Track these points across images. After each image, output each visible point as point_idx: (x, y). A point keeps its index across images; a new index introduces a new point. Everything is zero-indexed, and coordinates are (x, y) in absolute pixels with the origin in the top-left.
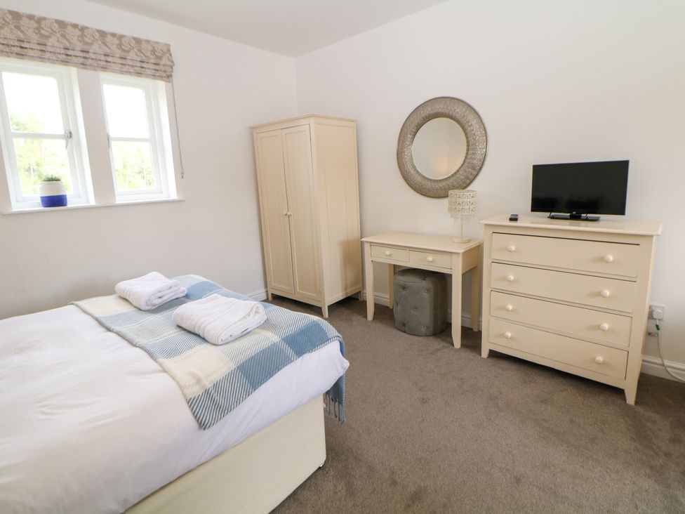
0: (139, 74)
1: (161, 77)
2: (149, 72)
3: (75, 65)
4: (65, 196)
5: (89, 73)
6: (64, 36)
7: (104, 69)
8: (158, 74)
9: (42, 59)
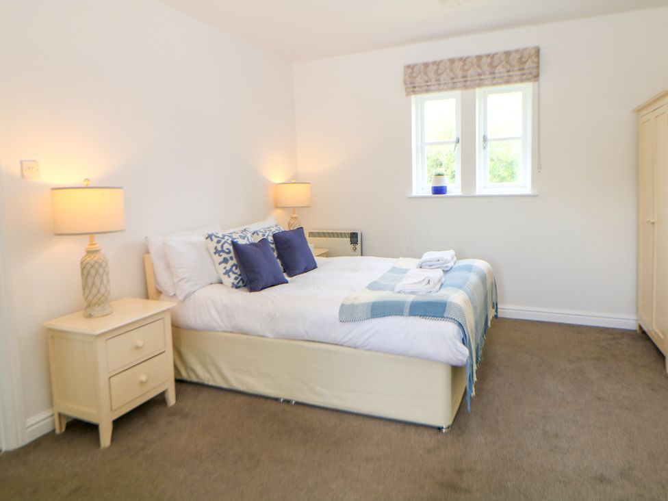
0: (508, 82)
1: (528, 80)
2: (515, 78)
3: (459, 88)
4: (446, 187)
5: (469, 92)
6: (451, 70)
7: (480, 85)
8: (525, 77)
9: (439, 90)
